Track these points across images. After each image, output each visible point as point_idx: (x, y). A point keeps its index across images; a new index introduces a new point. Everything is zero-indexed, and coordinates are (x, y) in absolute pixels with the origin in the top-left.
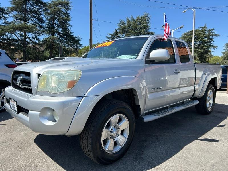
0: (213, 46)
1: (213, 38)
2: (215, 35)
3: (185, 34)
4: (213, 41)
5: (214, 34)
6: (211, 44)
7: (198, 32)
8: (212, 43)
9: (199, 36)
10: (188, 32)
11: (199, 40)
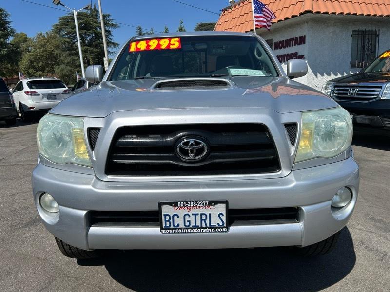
0: (113, 44)
1: (110, 30)
2: (113, 25)
3: (64, 19)
4: (110, 34)
5: (111, 23)
6: (109, 40)
7: (86, 16)
8: (110, 37)
9: (90, 24)
10: (69, 15)
11: (91, 31)
